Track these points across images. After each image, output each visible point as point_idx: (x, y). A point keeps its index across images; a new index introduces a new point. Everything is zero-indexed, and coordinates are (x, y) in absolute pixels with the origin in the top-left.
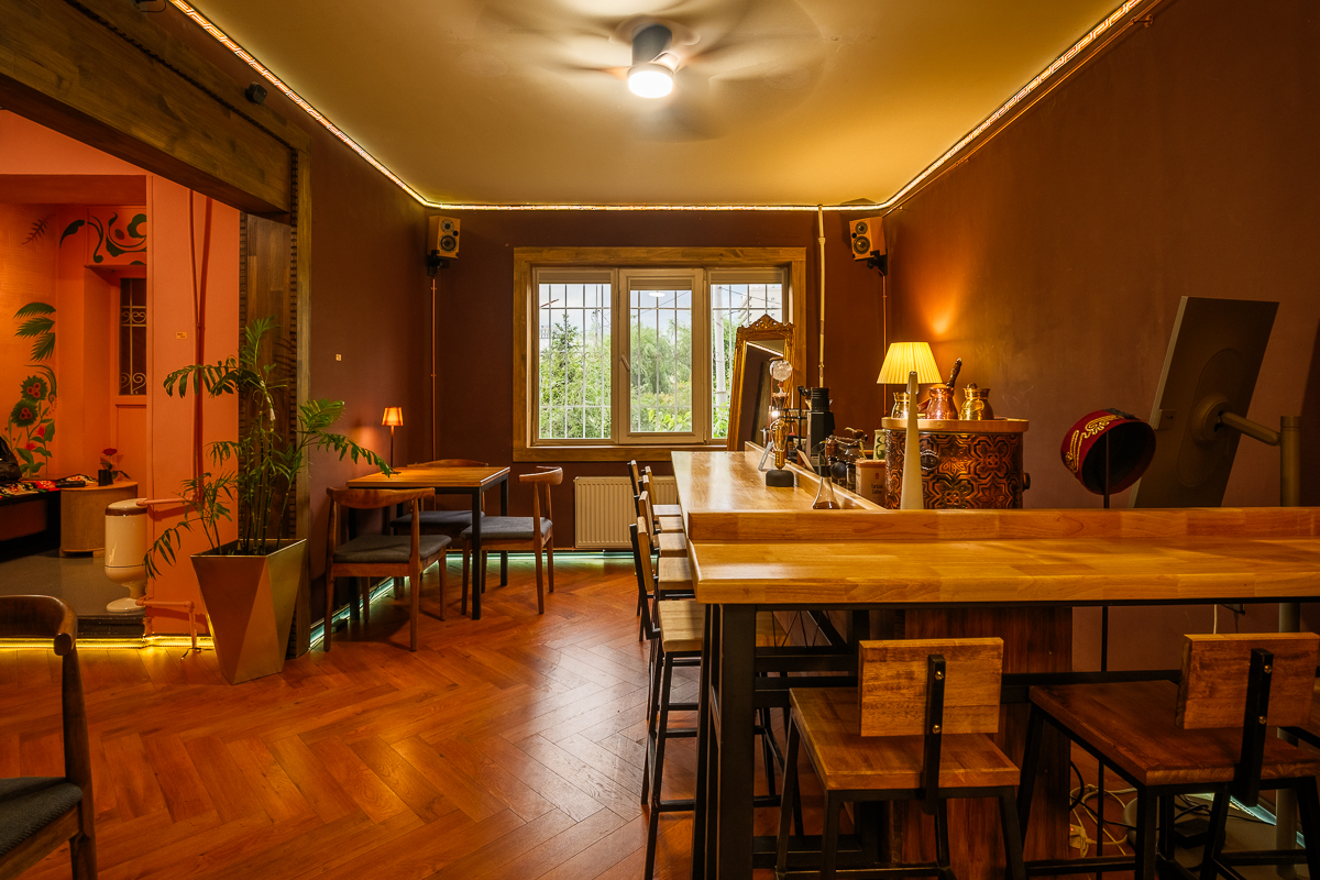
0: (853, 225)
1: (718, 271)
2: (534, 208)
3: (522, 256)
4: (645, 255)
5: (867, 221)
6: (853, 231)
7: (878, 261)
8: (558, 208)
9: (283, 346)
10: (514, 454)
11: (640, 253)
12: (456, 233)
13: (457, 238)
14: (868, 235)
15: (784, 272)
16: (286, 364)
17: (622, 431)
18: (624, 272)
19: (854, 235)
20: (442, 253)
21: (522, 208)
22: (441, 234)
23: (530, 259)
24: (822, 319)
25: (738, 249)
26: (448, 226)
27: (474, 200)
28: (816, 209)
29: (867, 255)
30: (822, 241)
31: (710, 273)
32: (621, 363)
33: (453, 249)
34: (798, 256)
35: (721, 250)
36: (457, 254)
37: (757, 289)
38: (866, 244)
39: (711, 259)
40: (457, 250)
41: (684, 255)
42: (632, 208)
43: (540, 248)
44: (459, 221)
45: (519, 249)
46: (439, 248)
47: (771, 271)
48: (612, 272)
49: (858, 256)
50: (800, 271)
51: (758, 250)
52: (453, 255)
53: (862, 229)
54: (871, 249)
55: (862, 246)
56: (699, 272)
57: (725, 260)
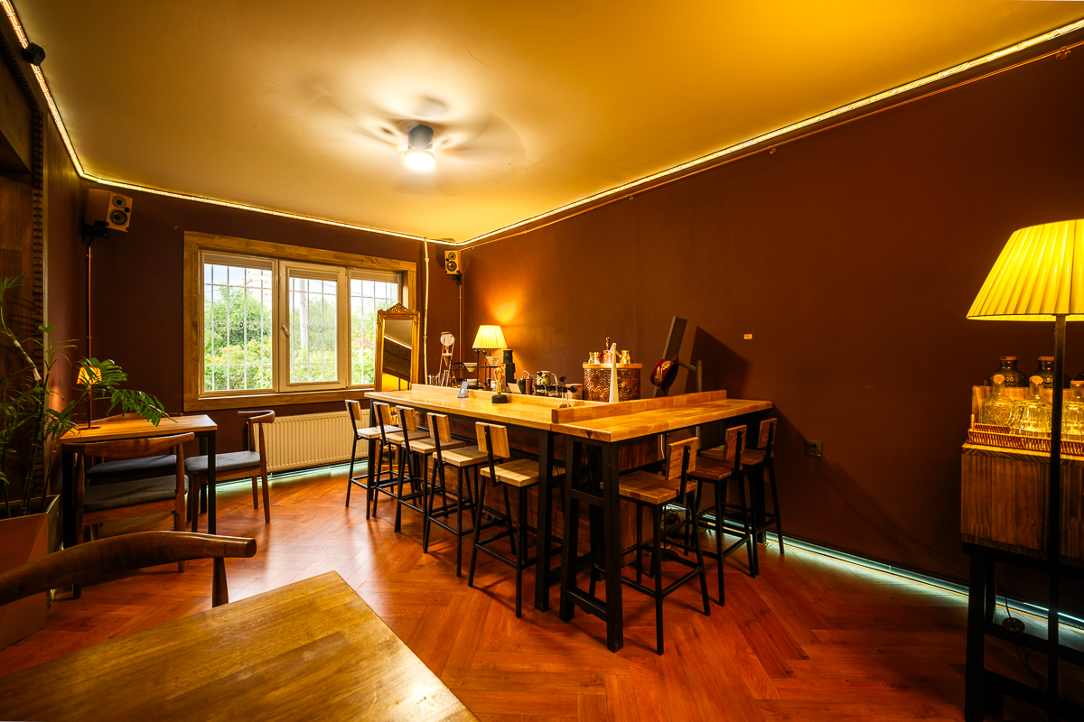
0: (447, 253)
1: (355, 271)
2: (205, 201)
3: (191, 238)
4: (306, 253)
5: (456, 252)
6: (447, 257)
7: (457, 278)
8: (228, 205)
9: (22, 306)
10: (185, 405)
11: (303, 251)
12: (127, 210)
13: (129, 214)
14: (456, 261)
15: (402, 277)
16: (27, 324)
17: (283, 383)
18: (284, 264)
19: (447, 260)
20: (112, 226)
21: (193, 199)
22: (111, 208)
23: (200, 242)
24: (426, 308)
25: (374, 258)
26: (119, 202)
27: (140, 182)
28: (423, 240)
29: (455, 272)
30: (427, 260)
31: (350, 271)
32: (281, 331)
33: (123, 223)
34: (411, 267)
35: (362, 257)
36: (127, 229)
37: (380, 285)
38: (454, 266)
39: (355, 262)
40: (127, 225)
41: (335, 257)
42: (295, 217)
43: (211, 235)
44: (131, 200)
45: (190, 232)
46: (108, 220)
47: (392, 275)
48: (274, 262)
49: (449, 272)
50: (412, 278)
51: (387, 260)
52: (123, 228)
53: (452, 257)
54: (457, 269)
55: (452, 266)
56: (342, 270)
57: (365, 264)
